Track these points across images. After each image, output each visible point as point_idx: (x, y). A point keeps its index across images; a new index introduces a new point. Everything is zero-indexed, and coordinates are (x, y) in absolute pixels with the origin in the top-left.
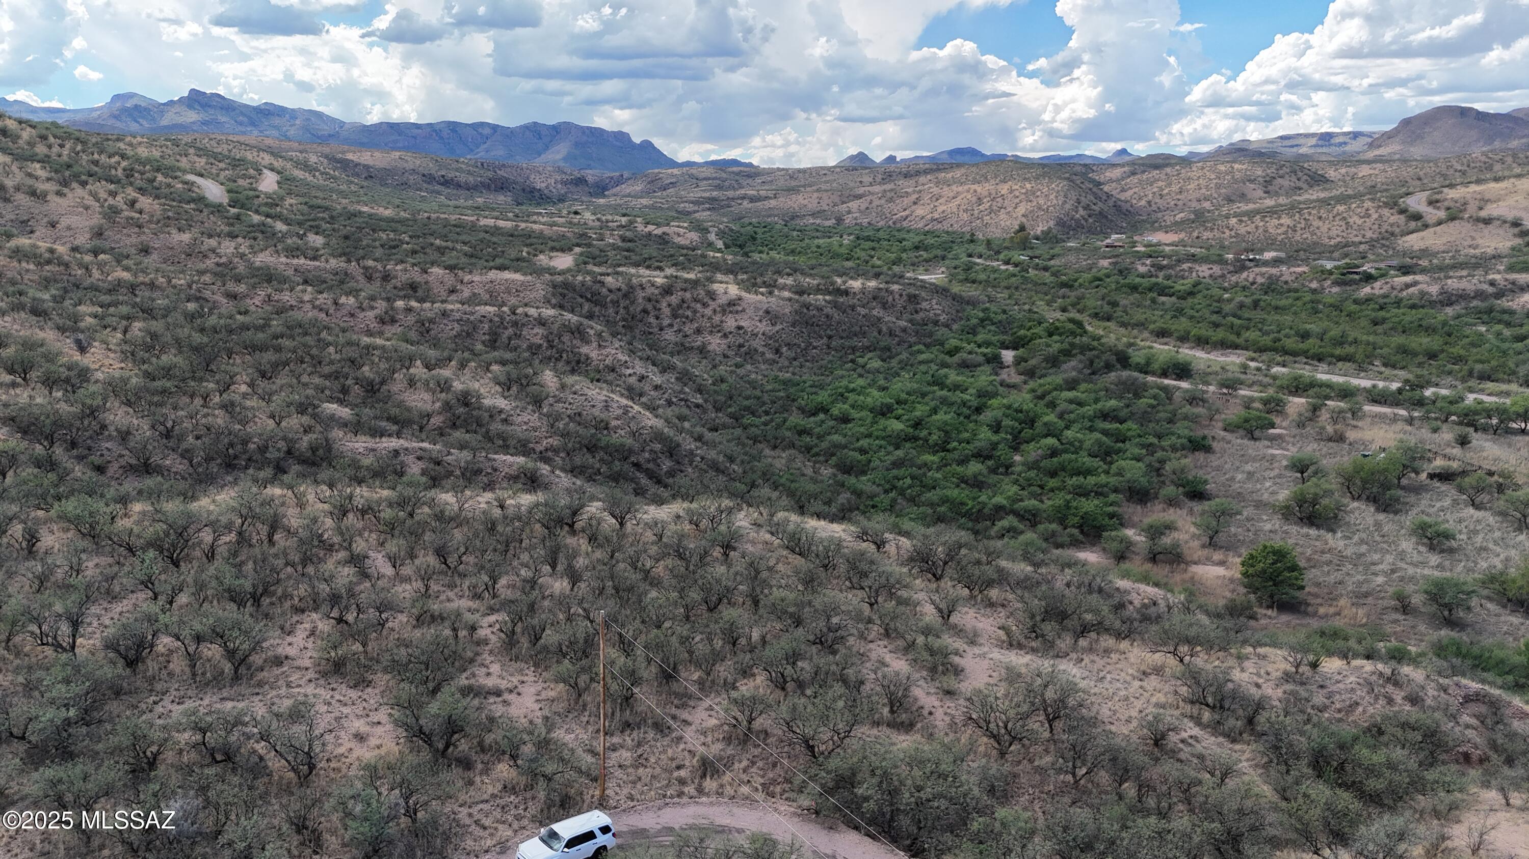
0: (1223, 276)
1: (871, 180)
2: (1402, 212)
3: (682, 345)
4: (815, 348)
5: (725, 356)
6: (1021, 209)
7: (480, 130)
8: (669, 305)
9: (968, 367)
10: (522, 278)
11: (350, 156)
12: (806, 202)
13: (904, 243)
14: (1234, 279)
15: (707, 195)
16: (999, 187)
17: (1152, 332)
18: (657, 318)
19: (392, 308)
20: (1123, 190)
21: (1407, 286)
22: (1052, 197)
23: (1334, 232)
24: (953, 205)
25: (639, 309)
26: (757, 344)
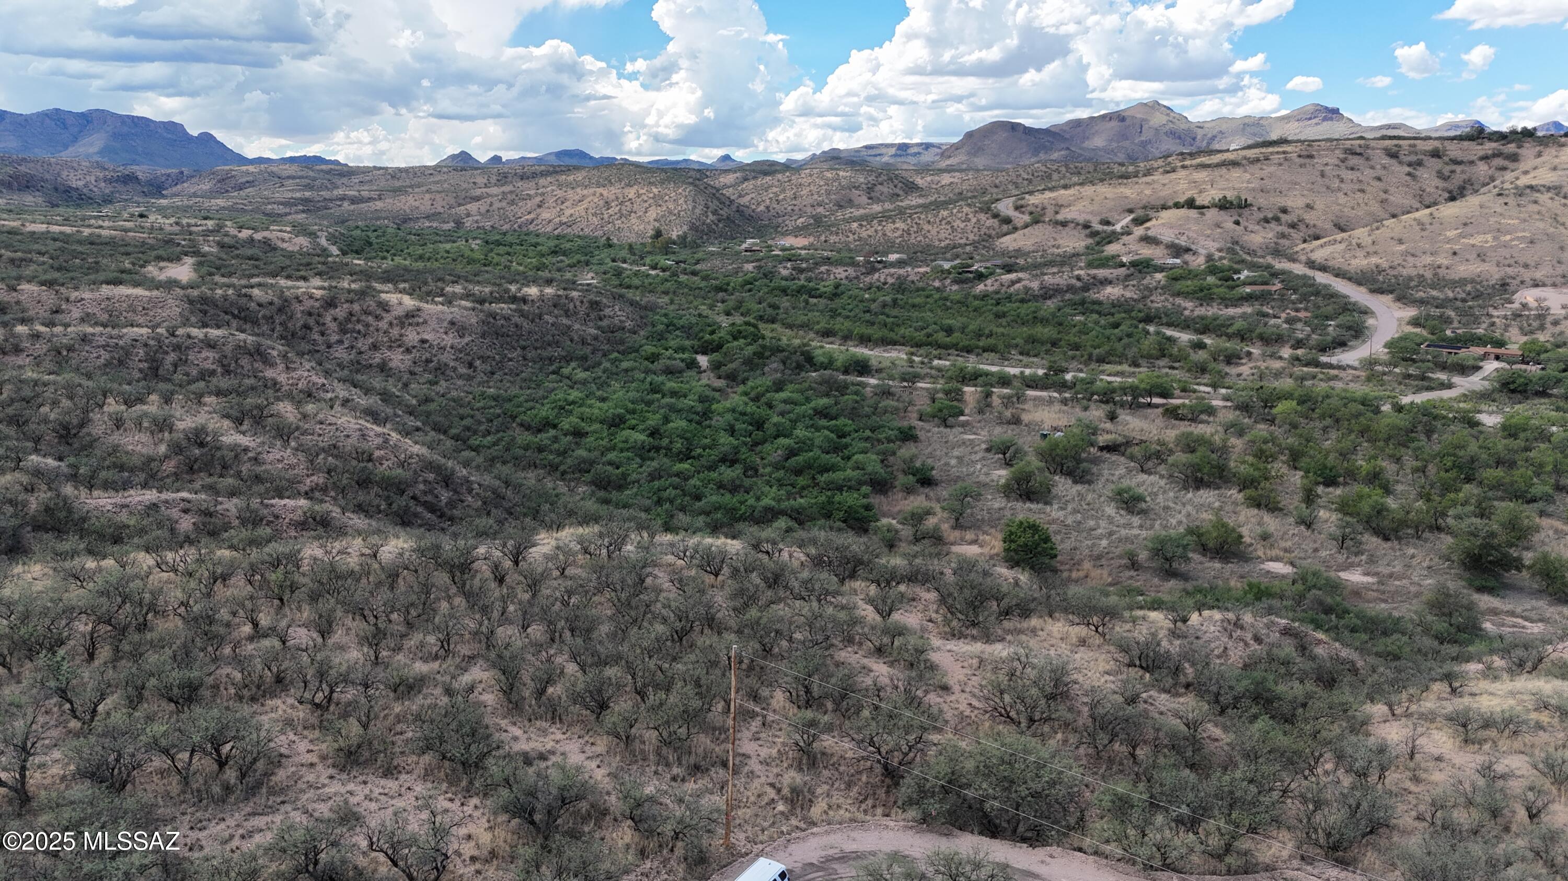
0: (857, 278)
1: (485, 181)
2: (996, 216)
3: (358, 363)
4: (510, 360)
5: (412, 373)
6: (652, 214)
8: (335, 319)
9: (671, 373)
10: (147, 293)
12: (417, 204)
13: (539, 248)
14: (868, 279)
15: (298, 195)
16: (626, 191)
17: (817, 333)
18: (323, 334)
19: (13, 335)
20: (740, 196)
21: (1013, 283)
22: (681, 201)
23: (942, 235)
24: (581, 208)
25: (299, 325)
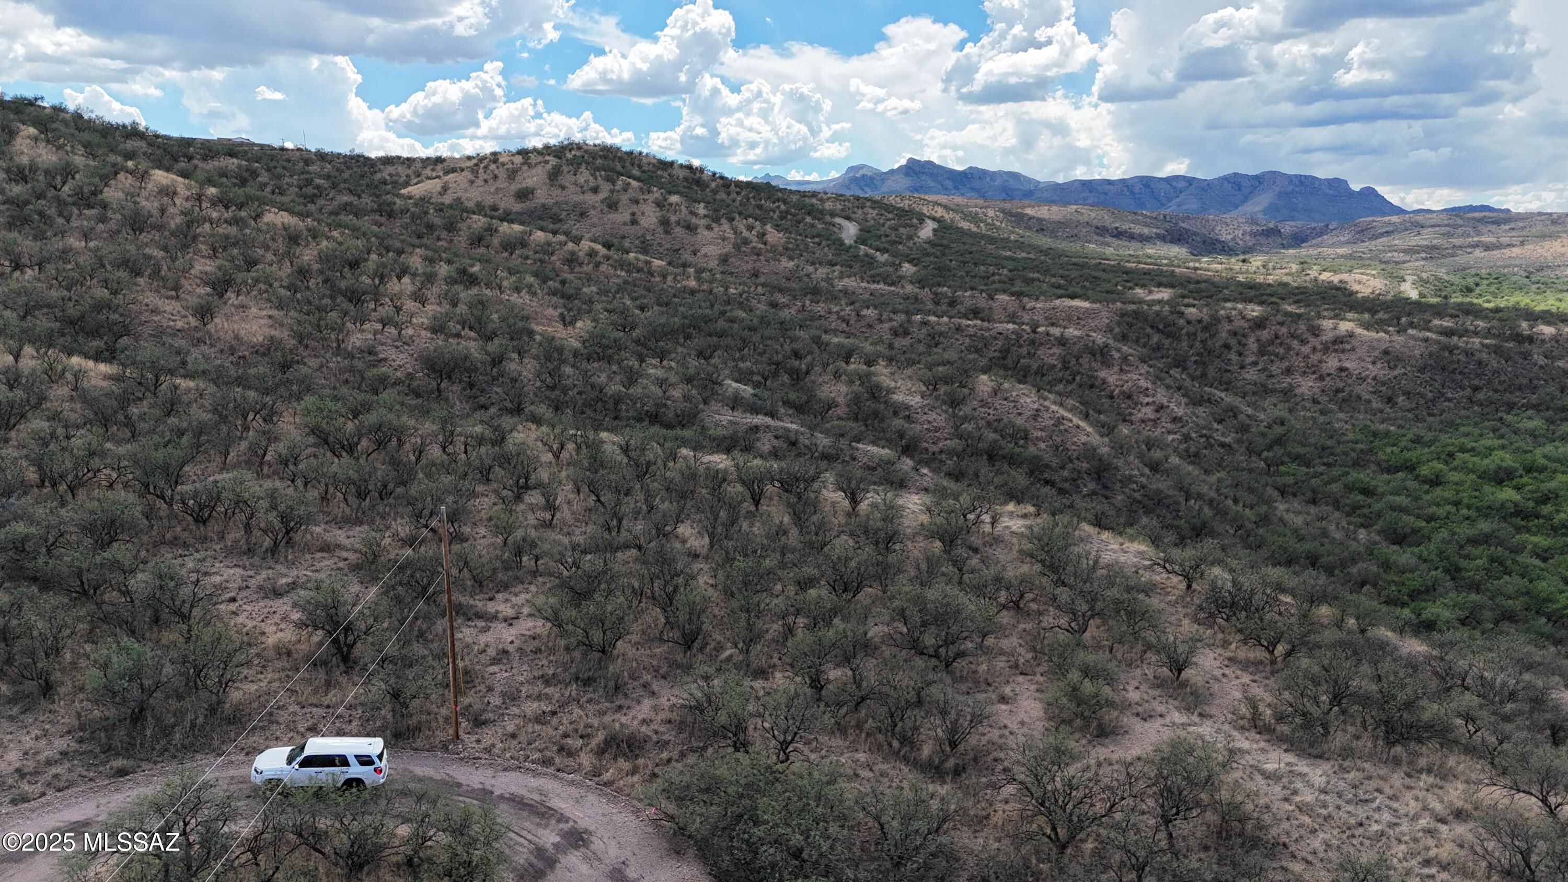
5: (1316, 402)
7: (1174, 184)
8: (1258, 341)
10: (1088, 305)
11: (1029, 211)
15: (1428, 243)
18: (1240, 354)
19: (909, 321)
25: (1219, 343)
26: (1363, 390)
